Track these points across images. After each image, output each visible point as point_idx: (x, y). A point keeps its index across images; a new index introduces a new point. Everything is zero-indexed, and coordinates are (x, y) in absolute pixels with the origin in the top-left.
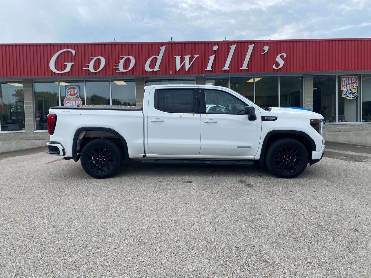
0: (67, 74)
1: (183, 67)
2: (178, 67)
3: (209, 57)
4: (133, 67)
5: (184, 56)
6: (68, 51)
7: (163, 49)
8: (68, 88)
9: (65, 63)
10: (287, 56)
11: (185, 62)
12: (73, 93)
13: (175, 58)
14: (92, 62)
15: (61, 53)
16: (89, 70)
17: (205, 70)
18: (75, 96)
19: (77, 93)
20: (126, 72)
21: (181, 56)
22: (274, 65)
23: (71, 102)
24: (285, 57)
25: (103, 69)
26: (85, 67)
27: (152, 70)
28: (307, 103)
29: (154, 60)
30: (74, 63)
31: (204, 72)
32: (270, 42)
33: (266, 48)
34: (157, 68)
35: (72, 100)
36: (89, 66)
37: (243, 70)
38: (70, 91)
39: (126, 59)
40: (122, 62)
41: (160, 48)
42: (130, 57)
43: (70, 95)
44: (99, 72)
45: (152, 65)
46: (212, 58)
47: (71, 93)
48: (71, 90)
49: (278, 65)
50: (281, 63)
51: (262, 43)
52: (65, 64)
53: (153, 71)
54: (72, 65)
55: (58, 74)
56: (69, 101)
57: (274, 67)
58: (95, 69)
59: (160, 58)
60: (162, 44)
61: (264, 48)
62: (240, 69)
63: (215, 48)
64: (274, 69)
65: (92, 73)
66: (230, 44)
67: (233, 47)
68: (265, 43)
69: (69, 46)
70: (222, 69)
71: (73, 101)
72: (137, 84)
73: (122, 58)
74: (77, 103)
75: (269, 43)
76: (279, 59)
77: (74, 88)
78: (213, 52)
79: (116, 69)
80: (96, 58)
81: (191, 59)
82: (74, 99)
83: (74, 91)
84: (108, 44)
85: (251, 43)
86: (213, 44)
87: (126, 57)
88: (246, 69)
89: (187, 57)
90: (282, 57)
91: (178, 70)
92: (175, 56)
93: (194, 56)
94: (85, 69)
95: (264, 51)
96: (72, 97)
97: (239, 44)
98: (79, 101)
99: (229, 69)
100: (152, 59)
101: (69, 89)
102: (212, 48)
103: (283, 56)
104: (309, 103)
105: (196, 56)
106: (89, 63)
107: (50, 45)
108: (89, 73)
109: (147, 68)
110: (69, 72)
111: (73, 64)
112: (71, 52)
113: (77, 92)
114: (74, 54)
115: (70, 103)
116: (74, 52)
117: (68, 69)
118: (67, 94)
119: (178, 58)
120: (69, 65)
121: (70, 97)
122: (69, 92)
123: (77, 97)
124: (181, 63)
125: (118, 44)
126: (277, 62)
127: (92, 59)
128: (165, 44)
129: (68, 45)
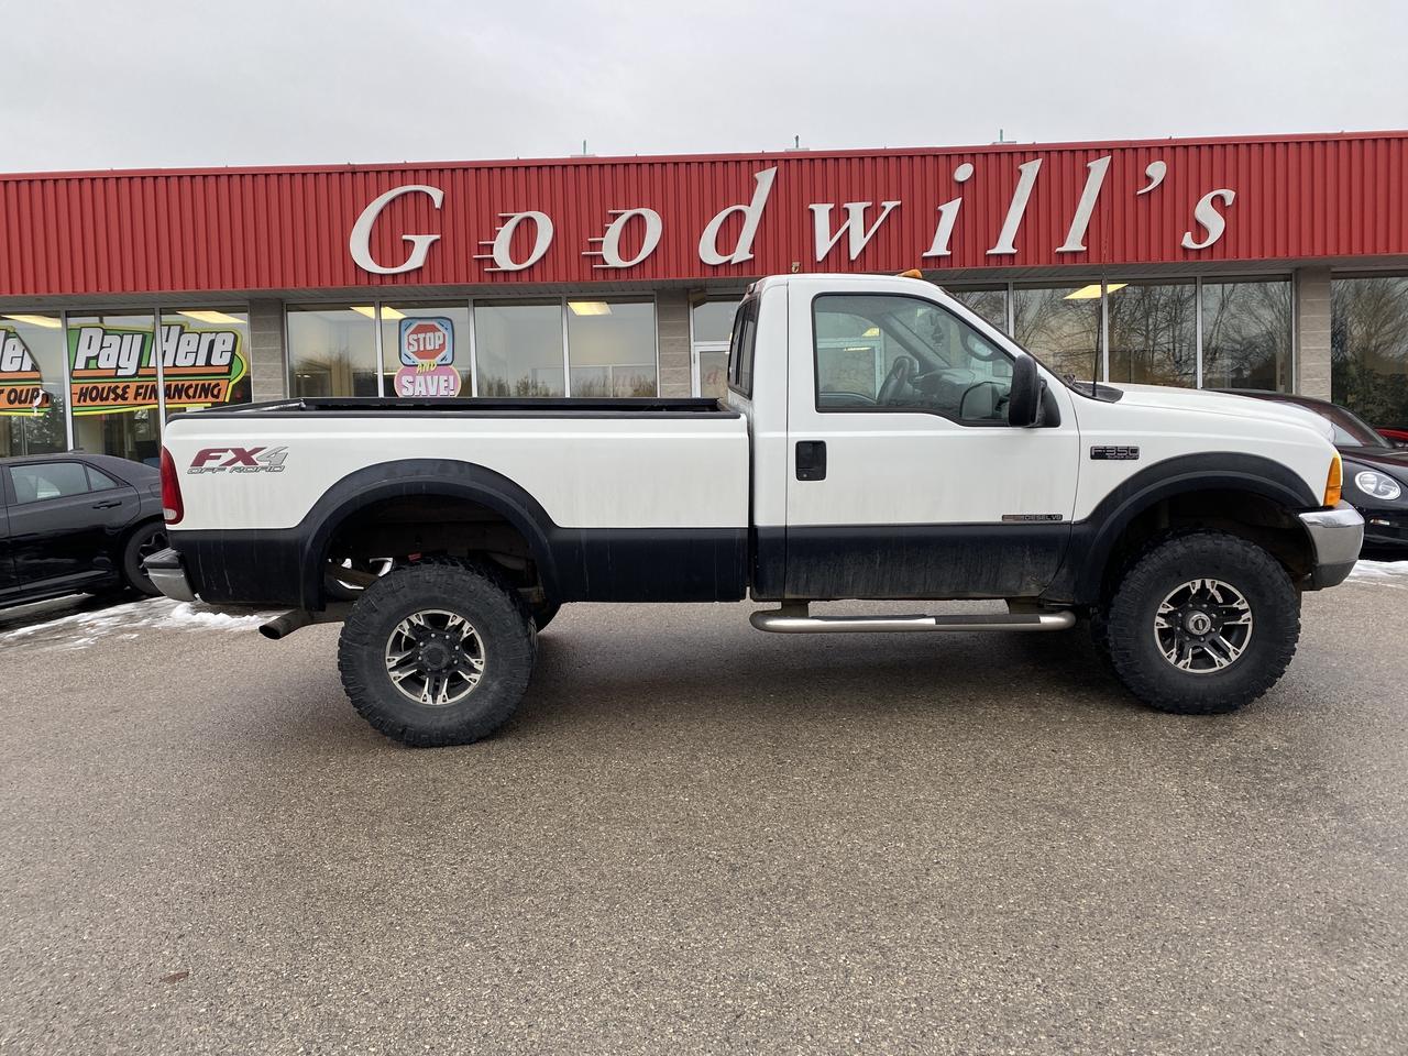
0: (413, 278)
1: (842, 244)
2: (823, 246)
3: (940, 208)
4: (655, 249)
5: (846, 205)
6: (416, 193)
7: (765, 179)
8: (409, 331)
9: (405, 237)
10: (1237, 198)
11: (848, 228)
12: (428, 348)
13: (812, 211)
14: (505, 234)
15: (393, 201)
16: (492, 262)
17: (925, 254)
18: (437, 360)
19: (442, 346)
20: (631, 267)
21: (832, 206)
22: (1188, 235)
23: (420, 379)
24: (1229, 202)
25: (544, 256)
26: (480, 249)
27: (727, 258)
28: (1309, 376)
29: (733, 221)
30: (438, 237)
31: (918, 261)
32: (1174, 148)
33: (1157, 171)
34: (742, 253)
35: (424, 374)
36: (492, 246)
37: (1067, 252)
38: (418, 340)
39: (629, 220)
40: (615, 230)
41: (756, 175)
42: (642, 211)
43: (420, 354)
44: (532, 266)
45: (725, 242)
46: (950, 211)
47: (422, 349)
48: (421, 336)
49: (1200, 231)
50: (1215, 225)
51: (1142, 153)
52: (404, 241)
53: (730, 261)
54: (432, 244)
55: (382, 276)
56: (414, 379)
57: (1188, 241)
58: (516, 258)
59: (753, 214)
60: (763, 161)
61: (1150, 171)
62: (1058, 249)
63: (964, 172)
64: (1185, 250)
65: (506, 273)
66: (1017, 157)
67: (1030, 170)
68: (1155, 152)
69: (423, 175)
70: (989, 252)
71: (429, 378)
72: (661, 313)
73: (616, 216)
74: (443, 384)
75: (1167, 152)
76: (1205, 212)
77: (433, 329)
78: (955, 190)
79: (591, 256)
80: (519, 216)
81: (869, 216)
82: (432, 369)
83: (432, 341)
84: (564, 166)
85: (1098, 150)
86: (955, 159)
87: (628, 213)
88: (1081, 252)
89: (856, 209)
90: (1218, 202)
91: (820, 256)
92: (811, 206)
93: (884, 204)
94: (479, 259)
95: (1149, 180)
96: (423, 361)
97: (1054, 156)
98: (451, 378)
99: (1015, 251)
100: (724, 220)
101: (415, 332)
102: (951, 173)
103: (1222, 198)
104: (1316, 376)
105: (889, 205)
106: (493, 235)
107: (353, 171)
108: (492, 272)
109: (708, 253)
110: (420, 269)
111: (437, 240)
112: (428, 195)
113: (441, 342)
114: (438, 204)
115: (417, 384)
116: (437, 195)
117: (417, 259)
118: (405, 349)
119: (822, 212)
120: (422, 243)
121: (419, 361)
122: (415, 344)
123: (444, 362)
124: (834, 229)
125: (601, 166)
126: (1198, 225)
127: (505, 220)
128: (773, 161)
129: (416, 171)
